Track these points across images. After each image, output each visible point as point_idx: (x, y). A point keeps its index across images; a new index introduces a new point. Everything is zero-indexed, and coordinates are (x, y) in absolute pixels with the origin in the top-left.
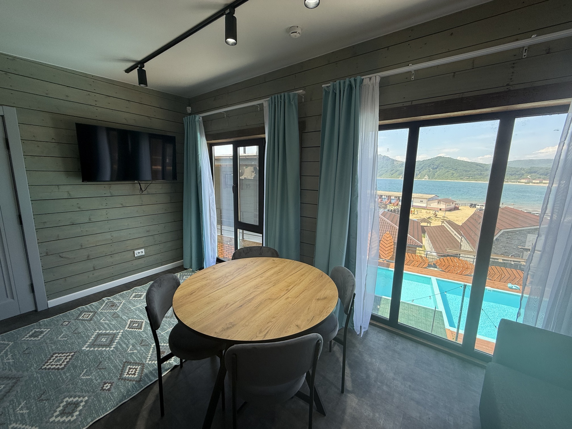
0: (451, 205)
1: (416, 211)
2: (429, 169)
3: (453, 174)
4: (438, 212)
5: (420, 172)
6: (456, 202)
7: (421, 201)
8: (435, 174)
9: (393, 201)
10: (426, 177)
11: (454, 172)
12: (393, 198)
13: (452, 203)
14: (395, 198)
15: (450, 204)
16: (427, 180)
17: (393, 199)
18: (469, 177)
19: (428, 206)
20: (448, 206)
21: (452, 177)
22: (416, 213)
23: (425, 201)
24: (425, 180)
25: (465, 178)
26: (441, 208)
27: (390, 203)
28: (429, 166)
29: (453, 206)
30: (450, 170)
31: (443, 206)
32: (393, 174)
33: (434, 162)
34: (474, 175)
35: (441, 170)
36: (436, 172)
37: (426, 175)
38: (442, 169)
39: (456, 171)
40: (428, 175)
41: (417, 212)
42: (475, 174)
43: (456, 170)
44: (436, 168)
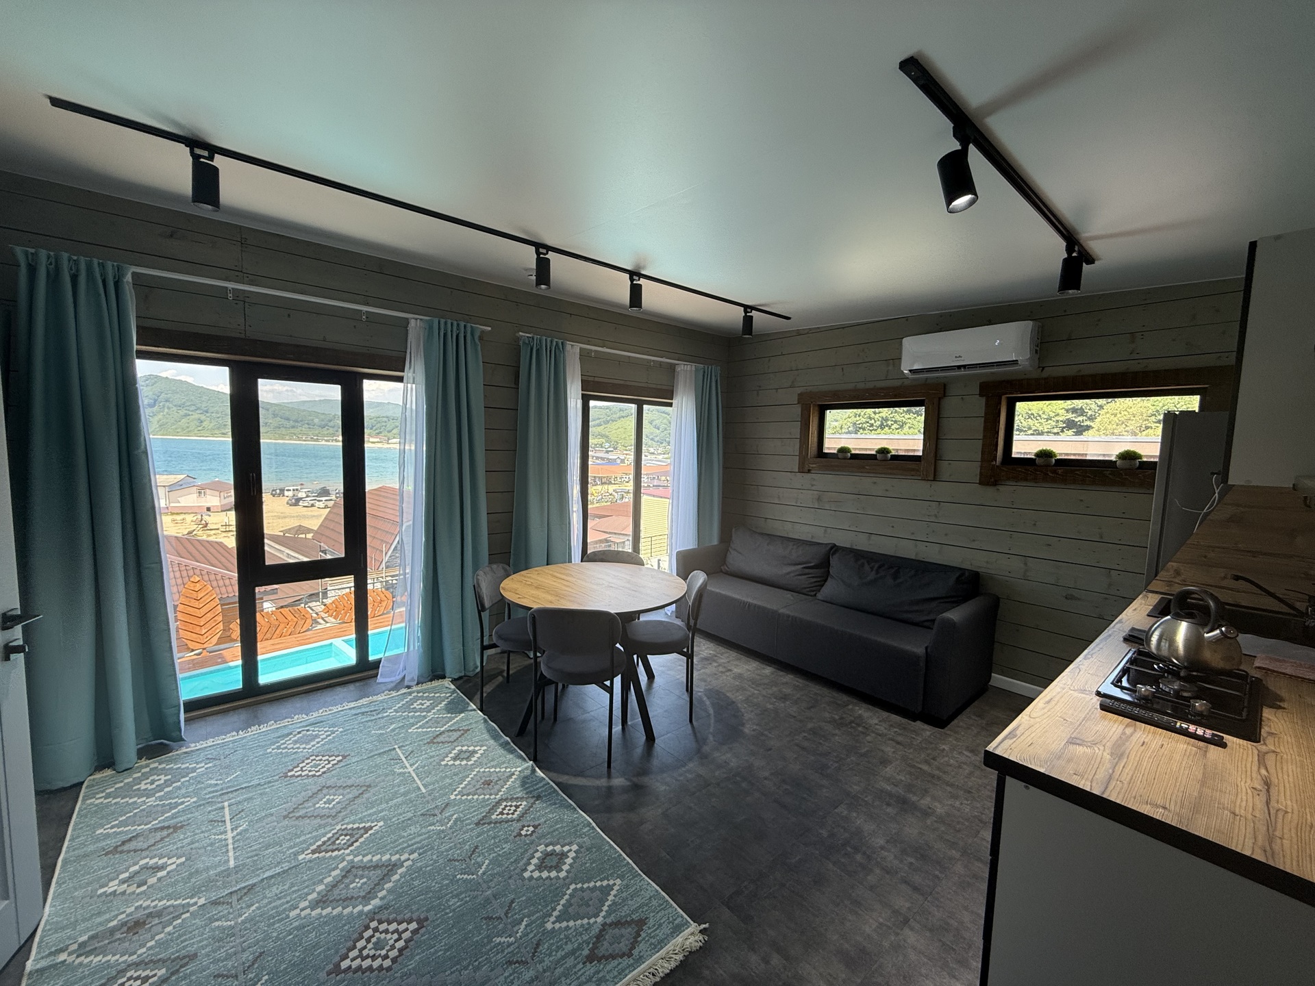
15: (229, 494)
35: (166, 409)
43: (207, 412)
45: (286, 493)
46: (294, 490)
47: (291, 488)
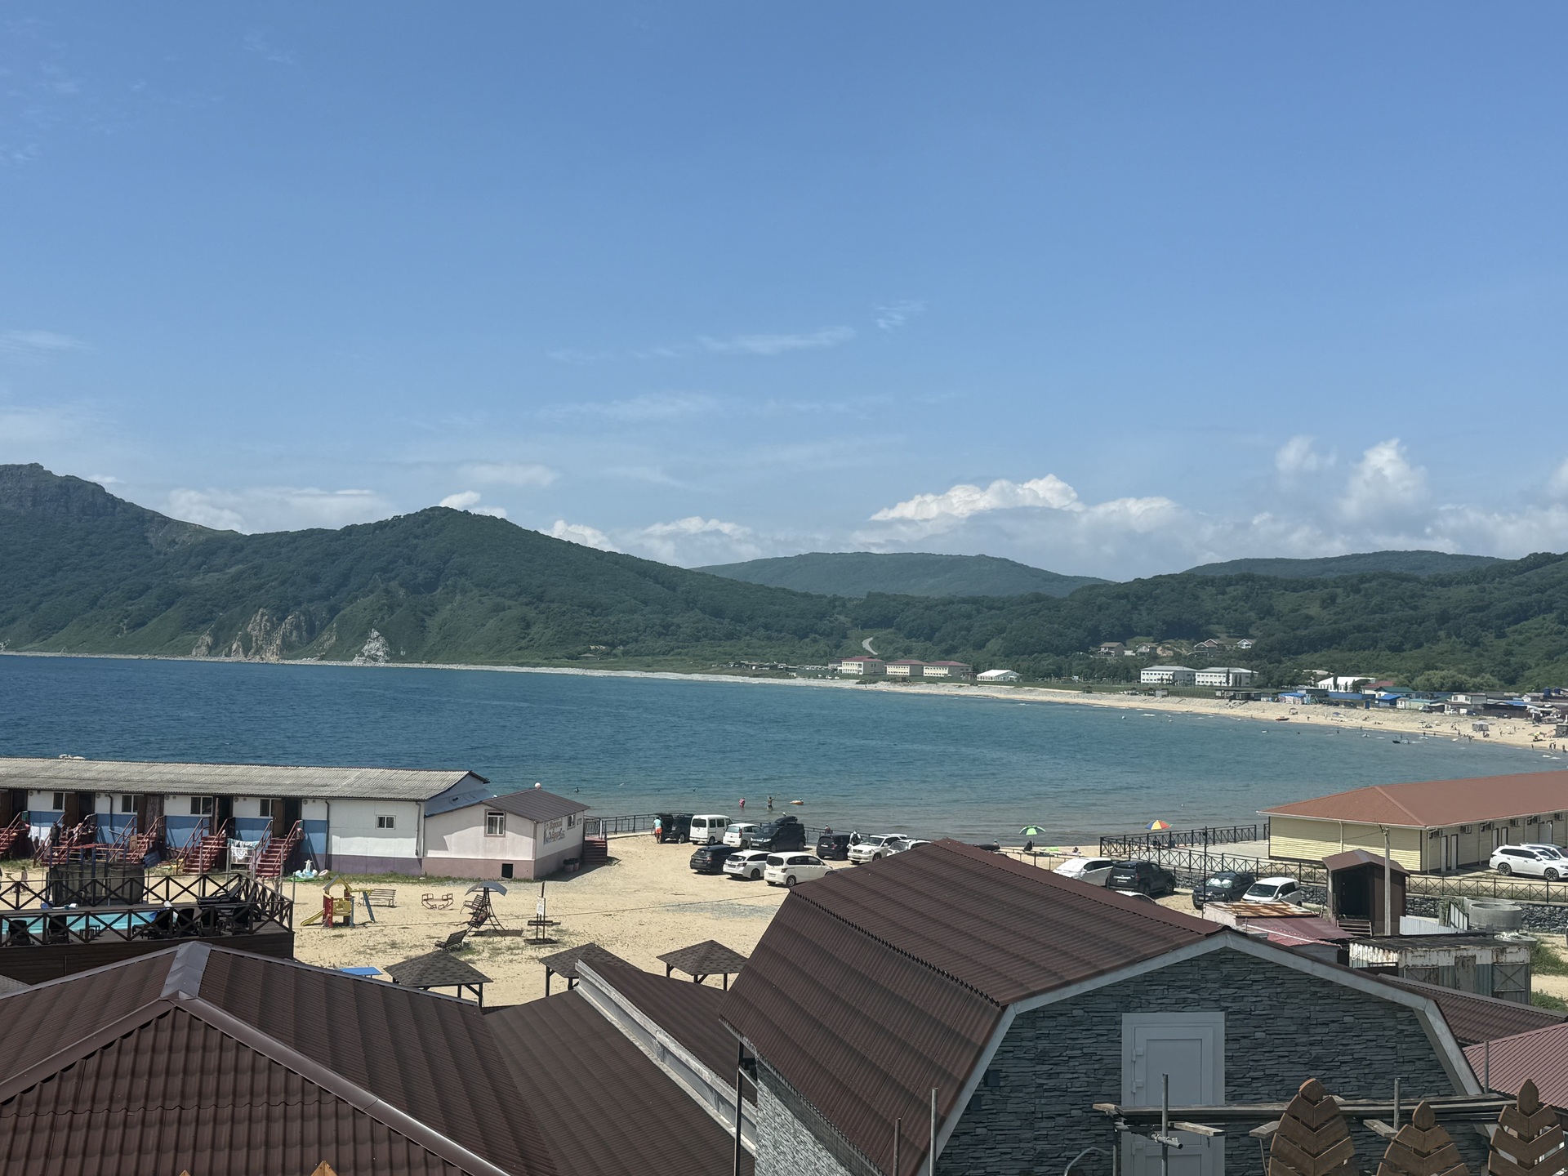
0: (561, 835)
1: (358, 897)
2: (387, 591)
3: (528, 626)
4: (503, 892)
5: (333, 611)
6: (588, 814)
7: (381, 822)
8: (428, 622)
9: (181, 838)
10: (375, 646)
11: (531, 614)
12: (178, 808)
13: (565, 821)
14: (195, 810)
15: (557, 830)
16: (382, 664)
17: (182, 822)
18: (613, 645)
19: (431, 854)
20: (546, 840)
21: (523, 643)
22: (360, 915)
23: (406, 816)
24: (370, 664)
25: (589, 651)
26: (509, 857)
27: (161, 851)
28: (384, 570)
29: (570, 839)
30: (508, 603)
31: (519, 847)
32: (144, 624)
33: (416, 546)
34: (634, 634)
35: (458, 597)
36: (428, 609)
37: (376, 634)
38: (464, 592)
39: (543, 606)
40: (384, 632)
41: (369, 906)
42: (637, 630)
43: (540, 599)
44: (431, 586)
45: (697, 833)
46: (712, 823)
47: (706, 817)
